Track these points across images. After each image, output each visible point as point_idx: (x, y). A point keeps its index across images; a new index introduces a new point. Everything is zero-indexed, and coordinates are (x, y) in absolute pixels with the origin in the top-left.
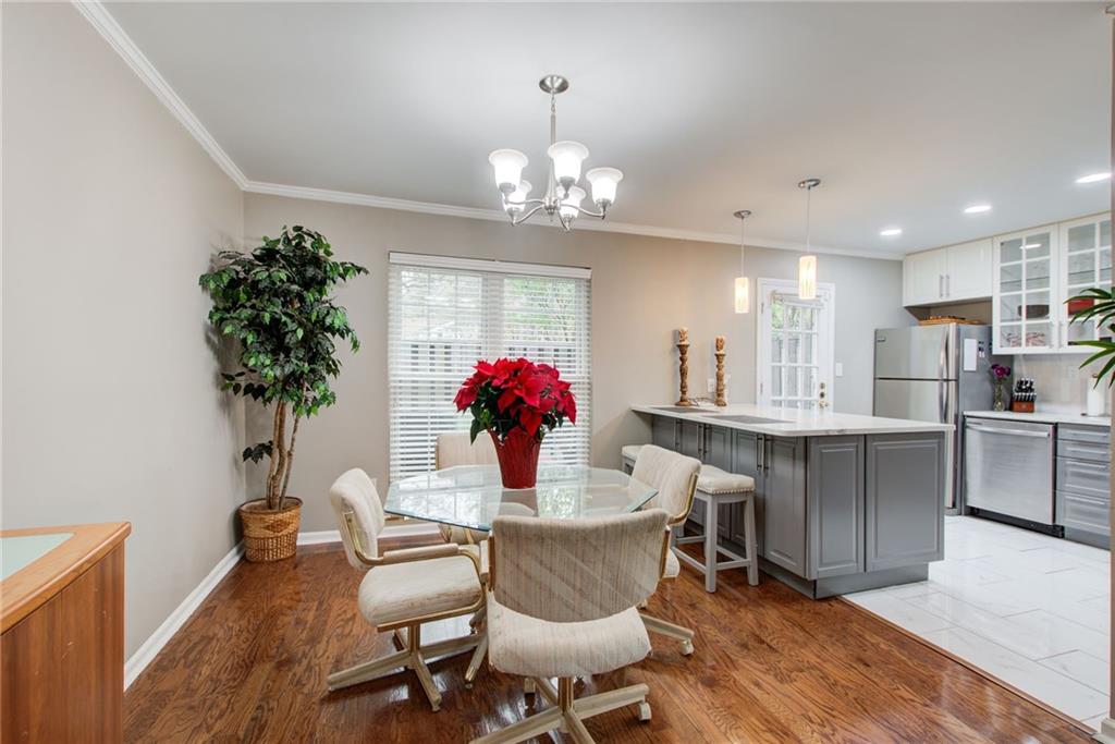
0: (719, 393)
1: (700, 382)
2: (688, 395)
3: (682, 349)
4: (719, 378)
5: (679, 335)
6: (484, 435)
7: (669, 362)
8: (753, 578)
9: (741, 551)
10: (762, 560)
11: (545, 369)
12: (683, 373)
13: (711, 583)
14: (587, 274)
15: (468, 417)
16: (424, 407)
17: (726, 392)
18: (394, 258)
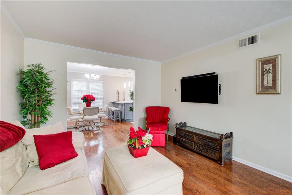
0: (124, 99)
1: (121, 98)
2: (119, 100)
3: (118, 93)
4: (124, 97)
5: (118, 91)
6: (84, 103)
7: (116, 95)
8: (120, 121)
9: (119, 118)
10: (121, 119)
11: (92, 96)
12: (118, 96)
13: (114, 121)
14: (103, 82)
15: (83, 101)
16: (76, 101)
17: (125, 99)
18: (72, 79)
